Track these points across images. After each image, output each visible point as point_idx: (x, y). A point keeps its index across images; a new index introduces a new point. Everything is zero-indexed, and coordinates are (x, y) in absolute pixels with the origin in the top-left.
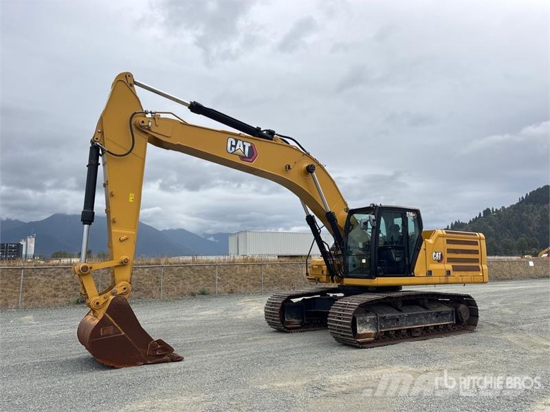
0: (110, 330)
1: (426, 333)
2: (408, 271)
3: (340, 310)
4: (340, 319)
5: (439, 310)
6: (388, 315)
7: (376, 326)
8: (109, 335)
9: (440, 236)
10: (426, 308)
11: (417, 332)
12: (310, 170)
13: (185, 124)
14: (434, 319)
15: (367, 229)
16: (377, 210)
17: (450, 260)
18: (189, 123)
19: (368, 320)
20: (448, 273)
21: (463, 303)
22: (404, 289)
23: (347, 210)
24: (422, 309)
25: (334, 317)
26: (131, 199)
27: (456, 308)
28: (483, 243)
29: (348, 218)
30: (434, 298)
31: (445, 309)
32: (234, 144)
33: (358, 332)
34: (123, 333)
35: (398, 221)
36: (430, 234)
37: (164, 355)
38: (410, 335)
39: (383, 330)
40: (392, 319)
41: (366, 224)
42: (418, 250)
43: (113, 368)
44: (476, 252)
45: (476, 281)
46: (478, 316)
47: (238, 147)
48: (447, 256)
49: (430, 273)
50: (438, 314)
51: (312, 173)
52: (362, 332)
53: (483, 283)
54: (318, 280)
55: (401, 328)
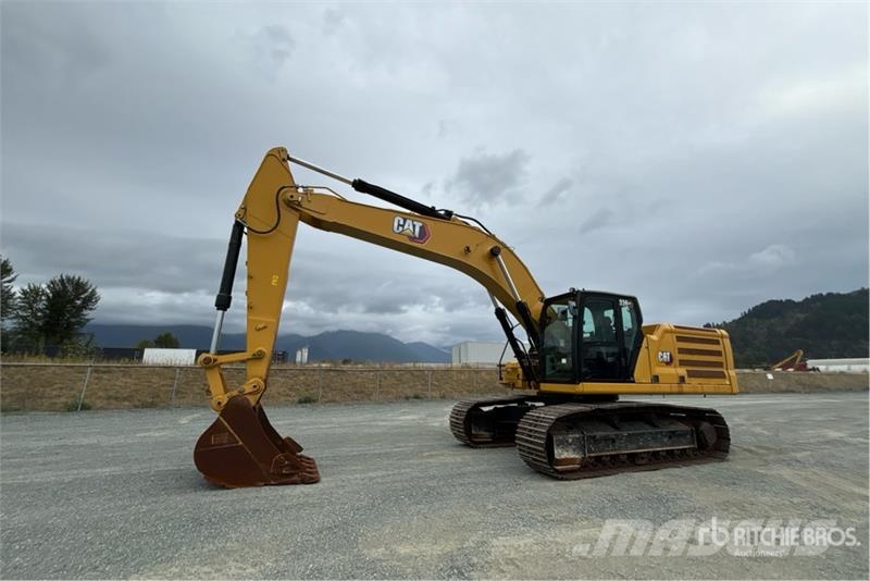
0: (224, 438)
1: (656, 461)
2: (626, 375)
3: (531, 425)
4: (530, 436)
5: (673, 428)
6: (599, 434)
7: (582, 448)
8: (222, 444)
9: (666, 331)
10: (654, 426)
11: (643, 458)
12: (494, 253)
13: (344, 201)
14: (665, 440)
15: (566, 319)
16: (579, 297)
17: (683, 363)
18: (349, 200)
19: (570, 441)
20: (682, 379)
21: (705, 420)
22: (621, 399)
23: (542, 298)
24: (647, 426)
25: (523, 434)
26: (274, 282)
27: (697, 427)
28: (727, 342)
29: (544, 309)
30: (664, 412)
31: (681, 427)
32: (402, 223)
33: (557, 457)
34: (241, 443)
35: (609, 313)
36: (652, 329)
37: (292, 475)
38: (633, 462)
39: (592, 455)
40: (606, 439)
41: (564, 313)
42: (638, 348)
43: (223, 488)
44: (719, 353)
45: (722, 391)
46: (729, 440)
47: (406, 227)
48: (678, 357)
49: (656, 379)
50: (672, 435)
51: (496, 255)
52: (563, 457)
53: (732, 394)
54: (513, 386)
55: (618, 452)
